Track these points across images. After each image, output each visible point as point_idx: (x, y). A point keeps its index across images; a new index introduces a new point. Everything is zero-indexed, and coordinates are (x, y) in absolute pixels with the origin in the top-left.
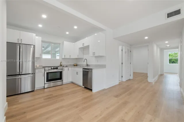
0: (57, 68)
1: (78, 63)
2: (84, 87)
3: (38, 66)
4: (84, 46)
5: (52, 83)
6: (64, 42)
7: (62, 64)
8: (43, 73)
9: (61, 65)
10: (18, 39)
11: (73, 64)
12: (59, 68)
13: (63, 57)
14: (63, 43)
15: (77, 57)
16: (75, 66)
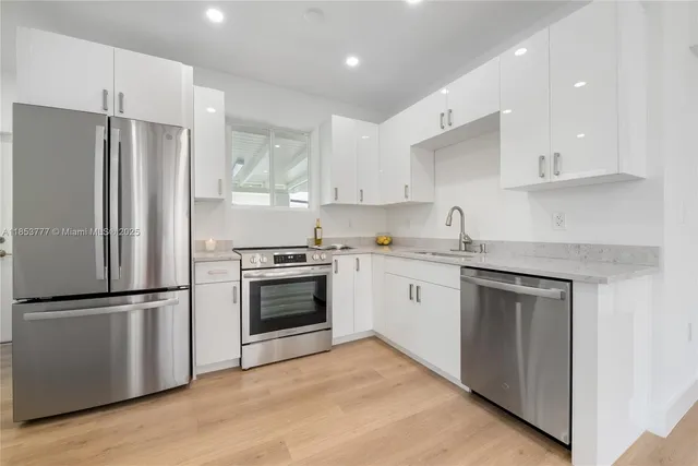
0: (302, 258)
1: (401, 232)
2: (468, 389)
3: (211, 243)
4: (448, 128)
5: (277, 343)
6: (333, 116)
7: (324, 235)
8: (233, 284)
9: (318, 242)
10: (105, 93)
11: (374, 235)
12: (313, 257)
13: (328, 200)
14: (325, 126)
15: (401, 199)
16: (383, 244)
